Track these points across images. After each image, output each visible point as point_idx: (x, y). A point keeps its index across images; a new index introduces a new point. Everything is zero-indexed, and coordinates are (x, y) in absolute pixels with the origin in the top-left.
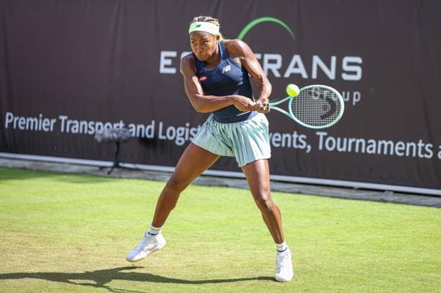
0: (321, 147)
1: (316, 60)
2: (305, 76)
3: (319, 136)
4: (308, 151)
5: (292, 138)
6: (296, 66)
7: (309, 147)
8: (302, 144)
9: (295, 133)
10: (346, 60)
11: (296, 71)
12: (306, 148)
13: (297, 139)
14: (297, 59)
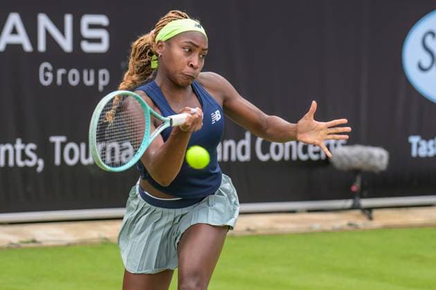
0: (57, 161)
1: (44, 21)
2: (28, 47)
3: (53, 144)
4: (40, 169)
5: (15, 151)
6: (14, 31)
7: (41, 163)
8: (30, 159)
9: (19, 141)
10: (87, 20)
11: (14, 39)
12: (37, 166)
13: (23, 151)
14: (14, 19)
